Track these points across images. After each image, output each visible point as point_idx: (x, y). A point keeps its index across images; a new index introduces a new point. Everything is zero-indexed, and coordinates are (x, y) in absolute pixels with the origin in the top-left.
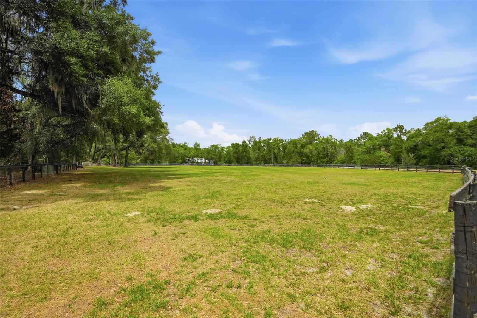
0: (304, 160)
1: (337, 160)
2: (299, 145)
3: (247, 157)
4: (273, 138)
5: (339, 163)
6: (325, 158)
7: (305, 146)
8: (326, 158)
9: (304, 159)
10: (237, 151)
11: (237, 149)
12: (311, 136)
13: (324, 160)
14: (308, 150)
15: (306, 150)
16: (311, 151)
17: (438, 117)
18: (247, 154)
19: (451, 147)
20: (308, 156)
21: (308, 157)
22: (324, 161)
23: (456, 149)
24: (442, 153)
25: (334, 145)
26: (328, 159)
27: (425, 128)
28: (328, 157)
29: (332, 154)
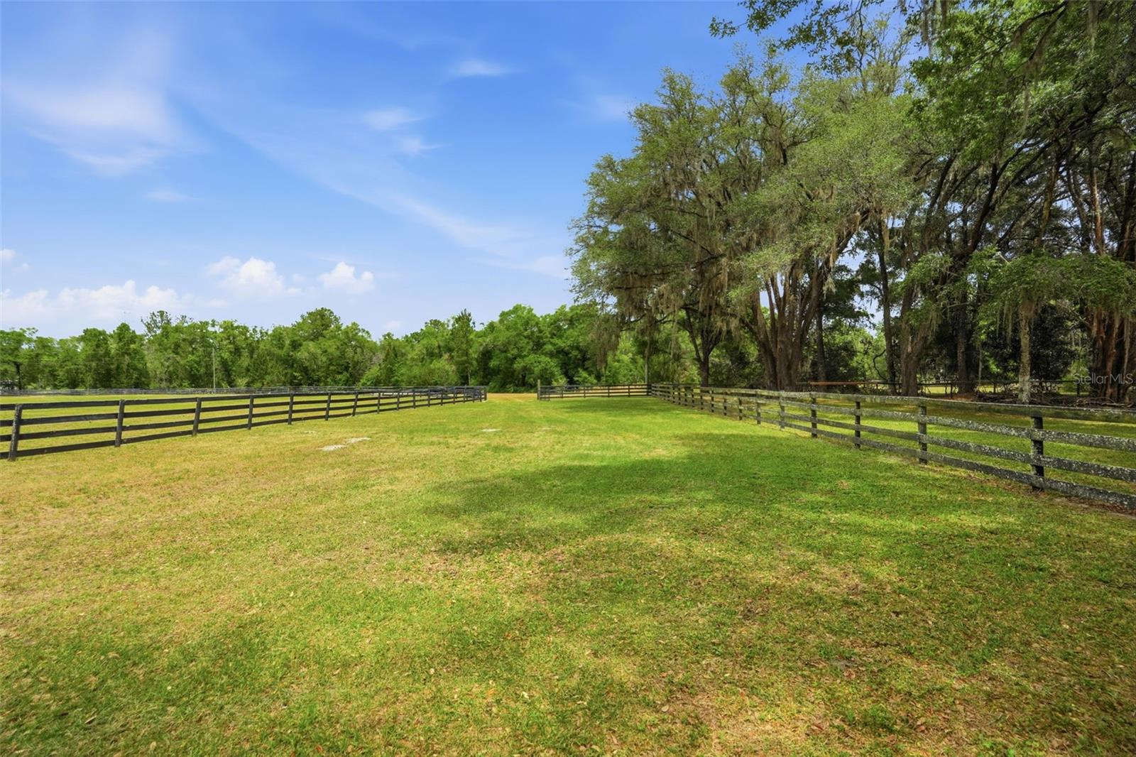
0: (295, 378)
1: (365, 377)
2: (287, 342)
3: (136, 369)
4: (220, 320)
5: (369, 383)
6: (341, 373)
7: (301, 345)
8: (345, 373)
9: (296, 374)
10: (101, 351)
11: (98, 346)
12: (321, 321)
13: (339, 377)
14: (306, 354)
15: (302, 355)
16: (314, 357)
17: (515, 305)
18: (136, 362)
19: (525, 356)
20: (307, 367)
21: (305, 370)
22: (340, 380)
23: (532, 357)
24: (515, 366)
25: (362, 345)
26: (348, 375)
27: (501, 321)
28: (347, 371)
29: (357, 363)
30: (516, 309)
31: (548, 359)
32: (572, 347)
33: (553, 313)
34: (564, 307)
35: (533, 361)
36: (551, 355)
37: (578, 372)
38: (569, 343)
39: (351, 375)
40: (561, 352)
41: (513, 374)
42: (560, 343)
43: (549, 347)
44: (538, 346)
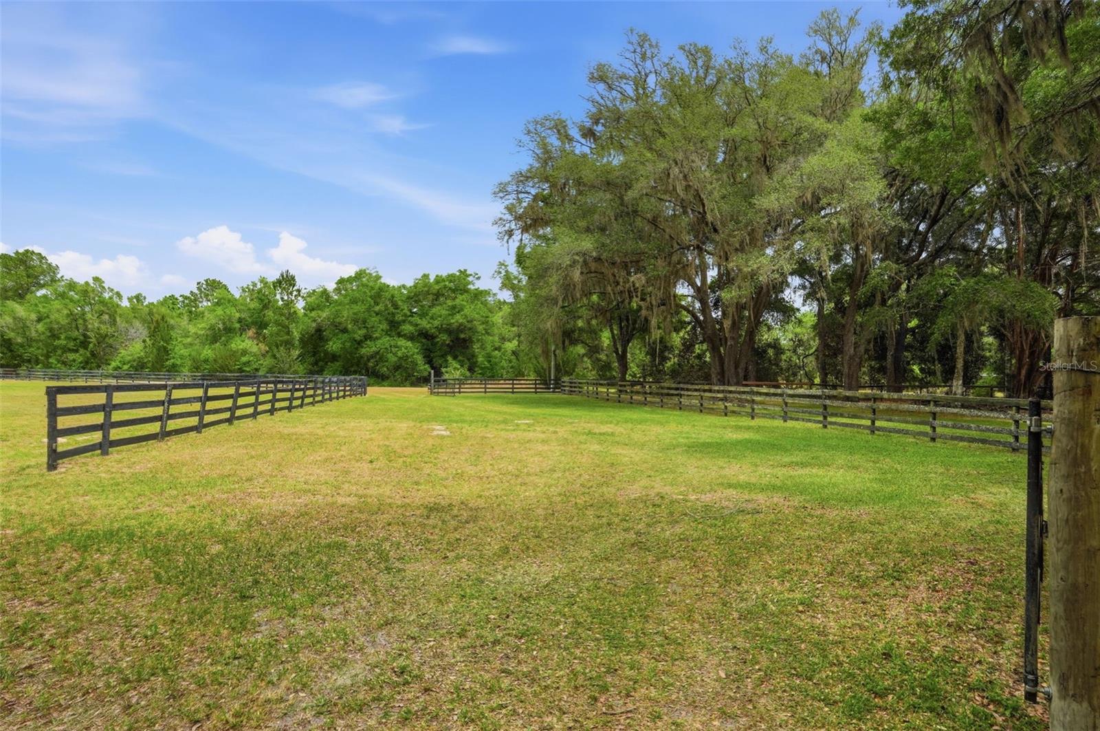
5: (126, 367)
6: (76, 351)
8: (82, 351)
13: (71, 356)
14: (10, 320)
16: (22, 326)
20: (10, 339)
21: (7, 344)
23: (385, 341)
24: (363, 351)
25: (109, 309)
26: (88, 354)
27: (338, 290)
28: (86, 348)
29: (102, 338)
30: (359, 275)
31: (409, 344)
32: (440, 329)
33: (410, 283)
34: (426, 276)
35: (387, 345)
36: (411, 338)
37: (447, 361)
38: (436, 323)
39: (93, 354)
40: (424, 336)
41: (359, 361)
42: (424, 324)
43: (407, 328)
44: (394, 327)
